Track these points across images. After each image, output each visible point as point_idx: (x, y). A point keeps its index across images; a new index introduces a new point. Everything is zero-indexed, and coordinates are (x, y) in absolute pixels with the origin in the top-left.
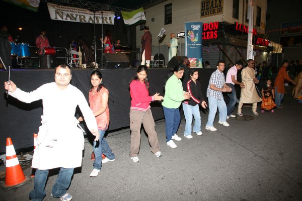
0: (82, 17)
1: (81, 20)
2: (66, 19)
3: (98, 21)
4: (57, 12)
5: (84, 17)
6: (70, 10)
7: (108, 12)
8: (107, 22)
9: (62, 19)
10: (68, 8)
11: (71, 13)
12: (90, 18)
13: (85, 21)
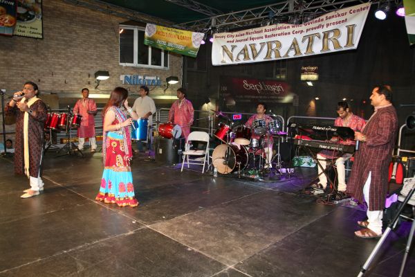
0: (274, 46)
1: (268, 54)
2: (238, 59)
3: (309, 46)
4: (225, 49)
5: (279, 45)
6: (249, 36)
7: (347, 10)
8: (337, 44)
9: (232, 60)
10: (247, 33)
11: (252, 42)
12: (295, 45)
13: (278, 54)
